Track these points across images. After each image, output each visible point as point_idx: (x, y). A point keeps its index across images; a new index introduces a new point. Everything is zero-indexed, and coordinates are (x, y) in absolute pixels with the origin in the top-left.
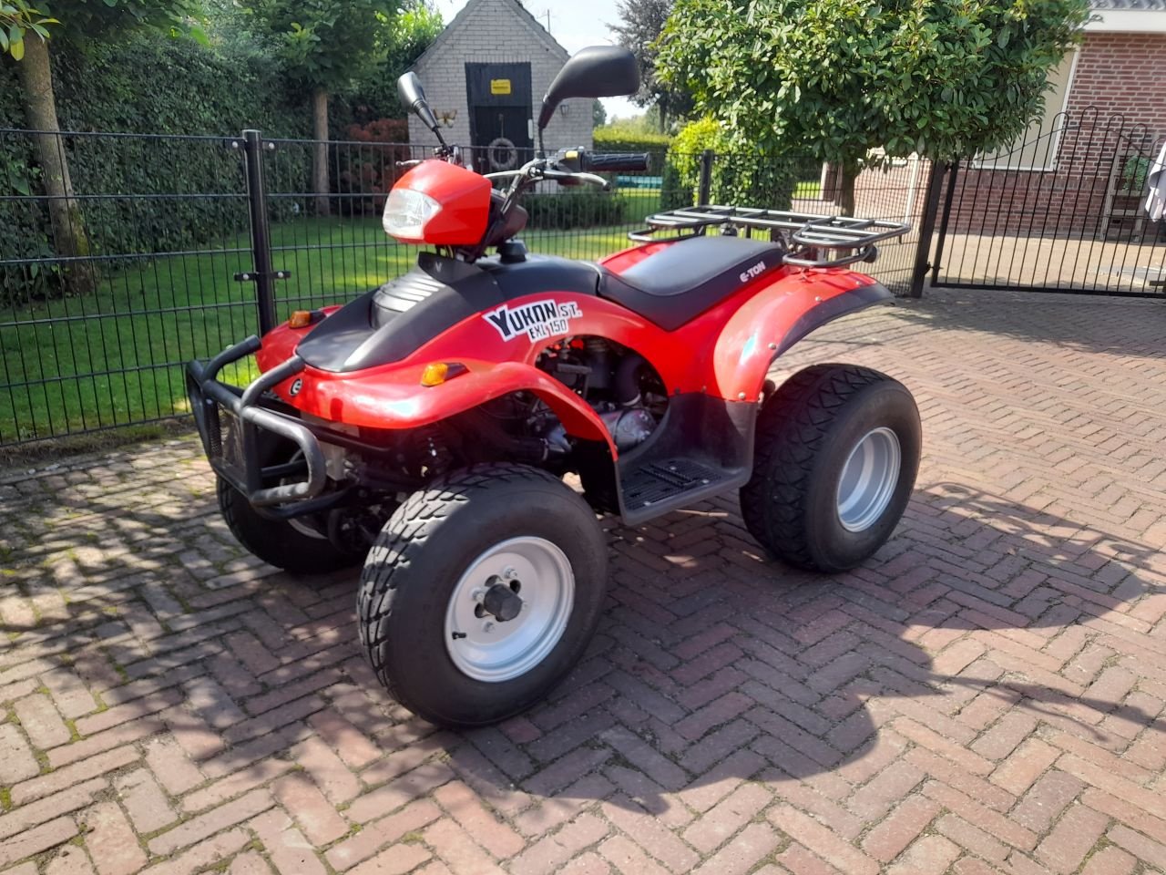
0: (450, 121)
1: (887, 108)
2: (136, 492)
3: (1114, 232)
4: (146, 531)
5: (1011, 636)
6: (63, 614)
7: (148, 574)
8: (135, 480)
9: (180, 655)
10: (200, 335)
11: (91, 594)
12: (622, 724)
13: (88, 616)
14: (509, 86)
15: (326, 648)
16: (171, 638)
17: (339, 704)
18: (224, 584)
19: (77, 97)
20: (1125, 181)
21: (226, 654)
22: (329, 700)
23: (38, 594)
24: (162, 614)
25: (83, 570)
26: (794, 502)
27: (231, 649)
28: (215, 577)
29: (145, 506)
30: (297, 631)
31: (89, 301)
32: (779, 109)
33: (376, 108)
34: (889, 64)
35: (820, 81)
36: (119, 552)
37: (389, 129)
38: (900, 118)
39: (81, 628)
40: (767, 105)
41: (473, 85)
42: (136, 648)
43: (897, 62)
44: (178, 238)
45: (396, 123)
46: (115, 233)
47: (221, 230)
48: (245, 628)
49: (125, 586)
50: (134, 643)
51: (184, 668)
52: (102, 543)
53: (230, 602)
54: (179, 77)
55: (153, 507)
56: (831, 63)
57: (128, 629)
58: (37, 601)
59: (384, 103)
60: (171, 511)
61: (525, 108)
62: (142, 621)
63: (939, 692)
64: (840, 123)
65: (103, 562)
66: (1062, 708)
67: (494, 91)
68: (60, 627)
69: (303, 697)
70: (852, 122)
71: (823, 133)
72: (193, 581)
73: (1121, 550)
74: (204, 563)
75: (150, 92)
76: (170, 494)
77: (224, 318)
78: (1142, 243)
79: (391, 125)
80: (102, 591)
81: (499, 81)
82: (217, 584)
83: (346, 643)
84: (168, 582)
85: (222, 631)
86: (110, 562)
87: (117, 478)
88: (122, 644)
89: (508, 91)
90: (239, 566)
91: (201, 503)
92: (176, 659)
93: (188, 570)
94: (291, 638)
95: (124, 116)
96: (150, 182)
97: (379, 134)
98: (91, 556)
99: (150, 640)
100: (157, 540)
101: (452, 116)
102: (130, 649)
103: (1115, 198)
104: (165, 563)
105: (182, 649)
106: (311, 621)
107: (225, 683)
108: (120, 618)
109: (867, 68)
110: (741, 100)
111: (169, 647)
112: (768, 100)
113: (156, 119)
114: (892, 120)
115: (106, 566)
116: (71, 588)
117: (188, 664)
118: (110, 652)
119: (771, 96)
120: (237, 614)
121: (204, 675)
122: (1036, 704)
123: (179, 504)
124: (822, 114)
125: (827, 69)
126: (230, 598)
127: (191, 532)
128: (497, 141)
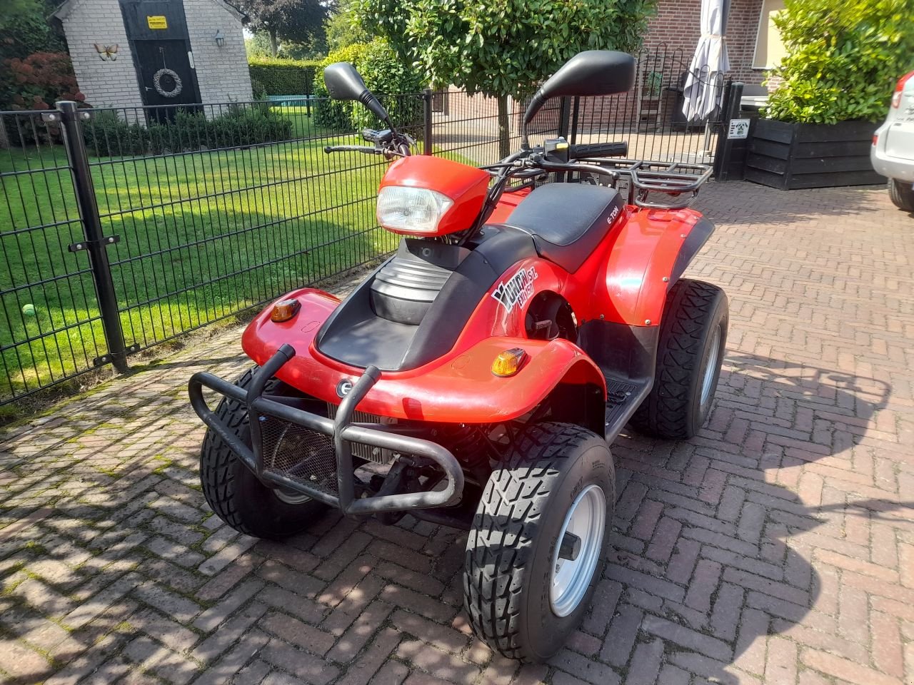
0: (113, 55)
1: (551, 51)
2: (45, 486)
3: (643, 127)
4: (91, 527)
5: (828, 463)
6: (73, 646)
7: (132, 576)
8: (33, 471)
9: (231, 657)
11: (89, 614)
12: (650, 613)
13: (104, 641)
14: (165, 21)
15: (363, 609)
16: (208, 640)
17: (419, 662)
18: (218, 568)
20: (648, 89)
21: (274, 642)
22: (407, 662)
23: (27, 630)
24: (183, 617)
25: (57, 589)
26: (680, 395)
27: (275, 635)
28: (203, 562)
29: (67, 499)
30: (324, 598)
32: (465, 53)
33: (24, 40)
34: (551, 16)
35: (499, 30)
36: (80, 559)
37: (51, 62)
38: (560, 58)
39: (107, 657)
40: (455, 49)
41: (129, 21)
42: (184, 663)
43: (558, 15)
45: (55, 56)
48: (272, 609)
49: (117, 596)
50: (175, 659)
51: (245, 669)
52: (54, 552)
53: (236, 586)
55: (76, 498)
56: (507, 15)
57: (158, 643)
58: (32, 638)
59: (31, 35)
60: (97, 498)
61: (183, 41)
62: (167, 630)
63: (822, 522)
64: (514, 63)
65: (72, 575)
66: (898, 514)
67: (152, 27)
68: (81, 663)
69: (381, 666)
70: (522, 61)
71: (502, 71)
72: (185, 573)
73: (837, 379)
74: (180, 549)
76: (84, 480)
78: (662, 133)
79: (51, 58)
80: (97, 608)
81: (154, 17)
82: (211, 568)
83: (376, 599)
84: (159, 580)
85: (253, 619)
86: (80, 571)
87: (9, 473)
88: (165, 662)
89: (165, 26)
90: (217, 544)
91: (123, 483)
92: (232, 663)
93: (168, 561)
94: (323, 607)
97: (41, 67)
98: (56, 571)
99: (191, 650)
100: (110, 535)
101: (114, 49)
102: (177, 665)
103: (642, 101)
104: (140, 559)
105: (229, 649)
106: (328, 585)
107: (298, 674)
108: (140, 633)
109: (535, 20)
110: (433, 45)
111: (216, 652)
112: (455, 45)
114: (555, 60)
115: (80, 579)
116: (61, 614)
117: (247, 664)
118: (159, 674)
119: (458, 41)
120: (254, 596)
121: (271, 671)
122: (880, 514)
123: (101, 489)
124: (500, 55)
125: (503, 20)
126: (235, 581)
127: (140, 518)
128: (160, 72)
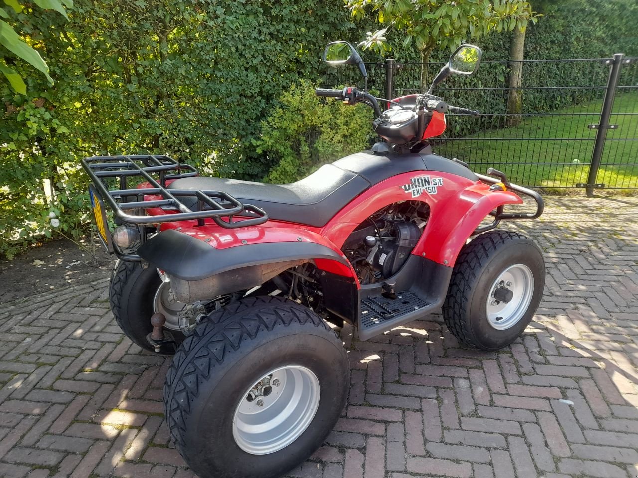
10: (563, 152)
19: (536, 32)
31: (514, 130)
44: (564, 101)
46: (534, 98)
47: (589, 97)
54: (591, 13)
75: (572, 25)
77: (577, 145)
95: (555, 39)
96: (558, 72)
113: (571, 38)
127: (536, 234)
